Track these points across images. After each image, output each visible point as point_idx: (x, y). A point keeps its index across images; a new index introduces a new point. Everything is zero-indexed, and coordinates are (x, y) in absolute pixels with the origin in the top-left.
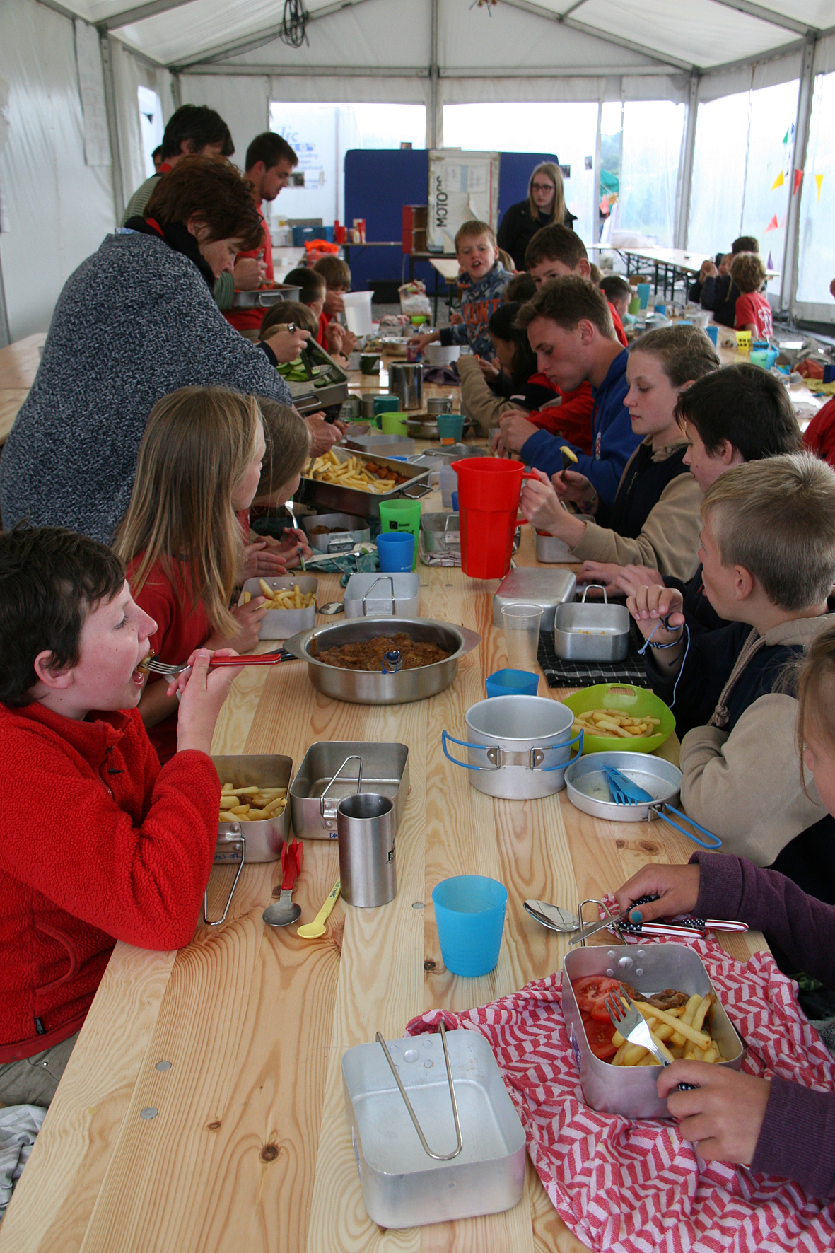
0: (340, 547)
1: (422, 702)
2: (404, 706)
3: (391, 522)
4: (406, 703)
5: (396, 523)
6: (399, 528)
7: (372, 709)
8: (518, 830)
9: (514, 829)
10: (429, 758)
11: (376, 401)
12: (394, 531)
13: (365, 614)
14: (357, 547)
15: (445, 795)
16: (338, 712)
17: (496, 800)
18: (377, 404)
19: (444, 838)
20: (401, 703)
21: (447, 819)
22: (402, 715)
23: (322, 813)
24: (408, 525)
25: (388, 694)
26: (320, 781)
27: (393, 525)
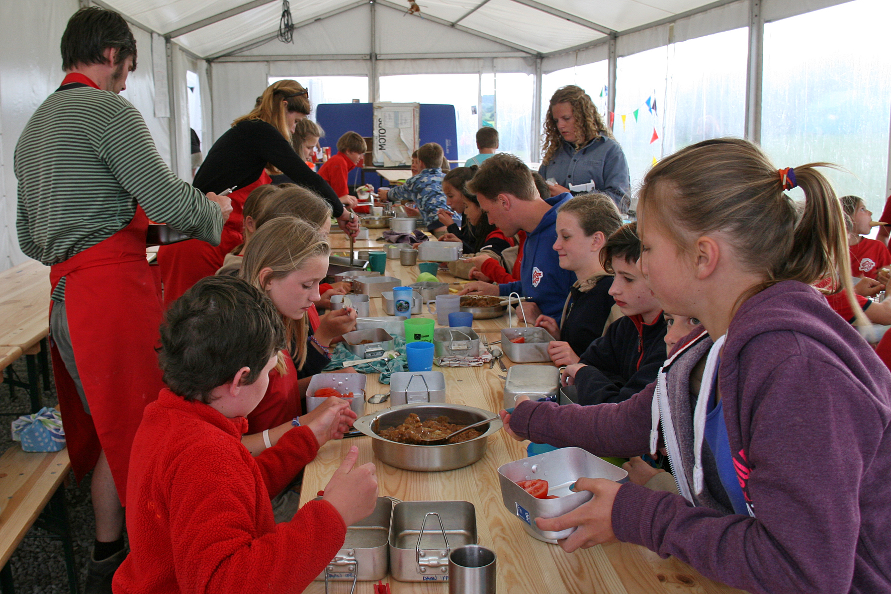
0: (373, 354)
1: (467, 468)
2: (453, 472)
3: (415, 335)
4: (455, 469)
5: (420, 335)
6: (422, 339)
7: (430, 475)
8: (576, 570)
9: (572, 568)
10: (486, 512)
11: (370, 255)
12: (418, 341)
13: (407, 403)
14: (386, 354)
15: (508, 542)
16: (404, 478)
17: (551, 545)
18: (371, 257)
19: (519, 579)
20: (451, 470)
21: (516, 563)
22: (455, 479)
23: (418, 560)
24: (428, 336)
25: (437, 464)
26: (402, 533)
27: (418, 337)
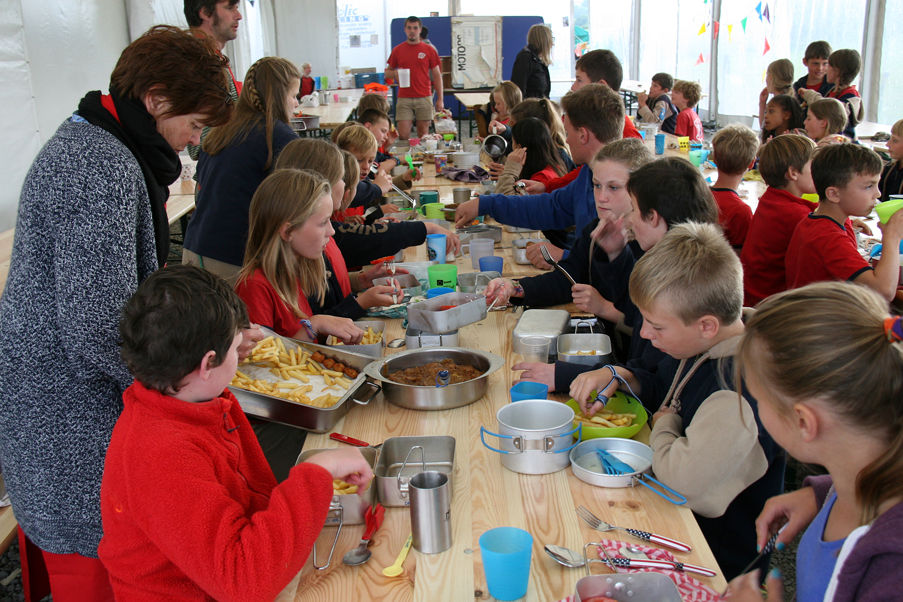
1: (464, 407)
2: (451, 411)
3: (438, 281)
4: (453, 408)
5: (442, 281)
6: (444, 285)
7: (429, 413)
8: (538, 496)
9: (534, 495)
10: (471, 447)
11: (421, 195)
12: (440, 287)
13: (420, 346)
14: (412, 300)
15: (484, 472)
16: (405, 415)
17: (521, 475)
18: (422, 198)
19: (485, 503)
20: (449, 409)
21: (486, 489)
22: (451, 417)
23: (399, 488)
24: (450, 282)
25: (440, 403)
26: (393, 465)
27: (440, 283)
